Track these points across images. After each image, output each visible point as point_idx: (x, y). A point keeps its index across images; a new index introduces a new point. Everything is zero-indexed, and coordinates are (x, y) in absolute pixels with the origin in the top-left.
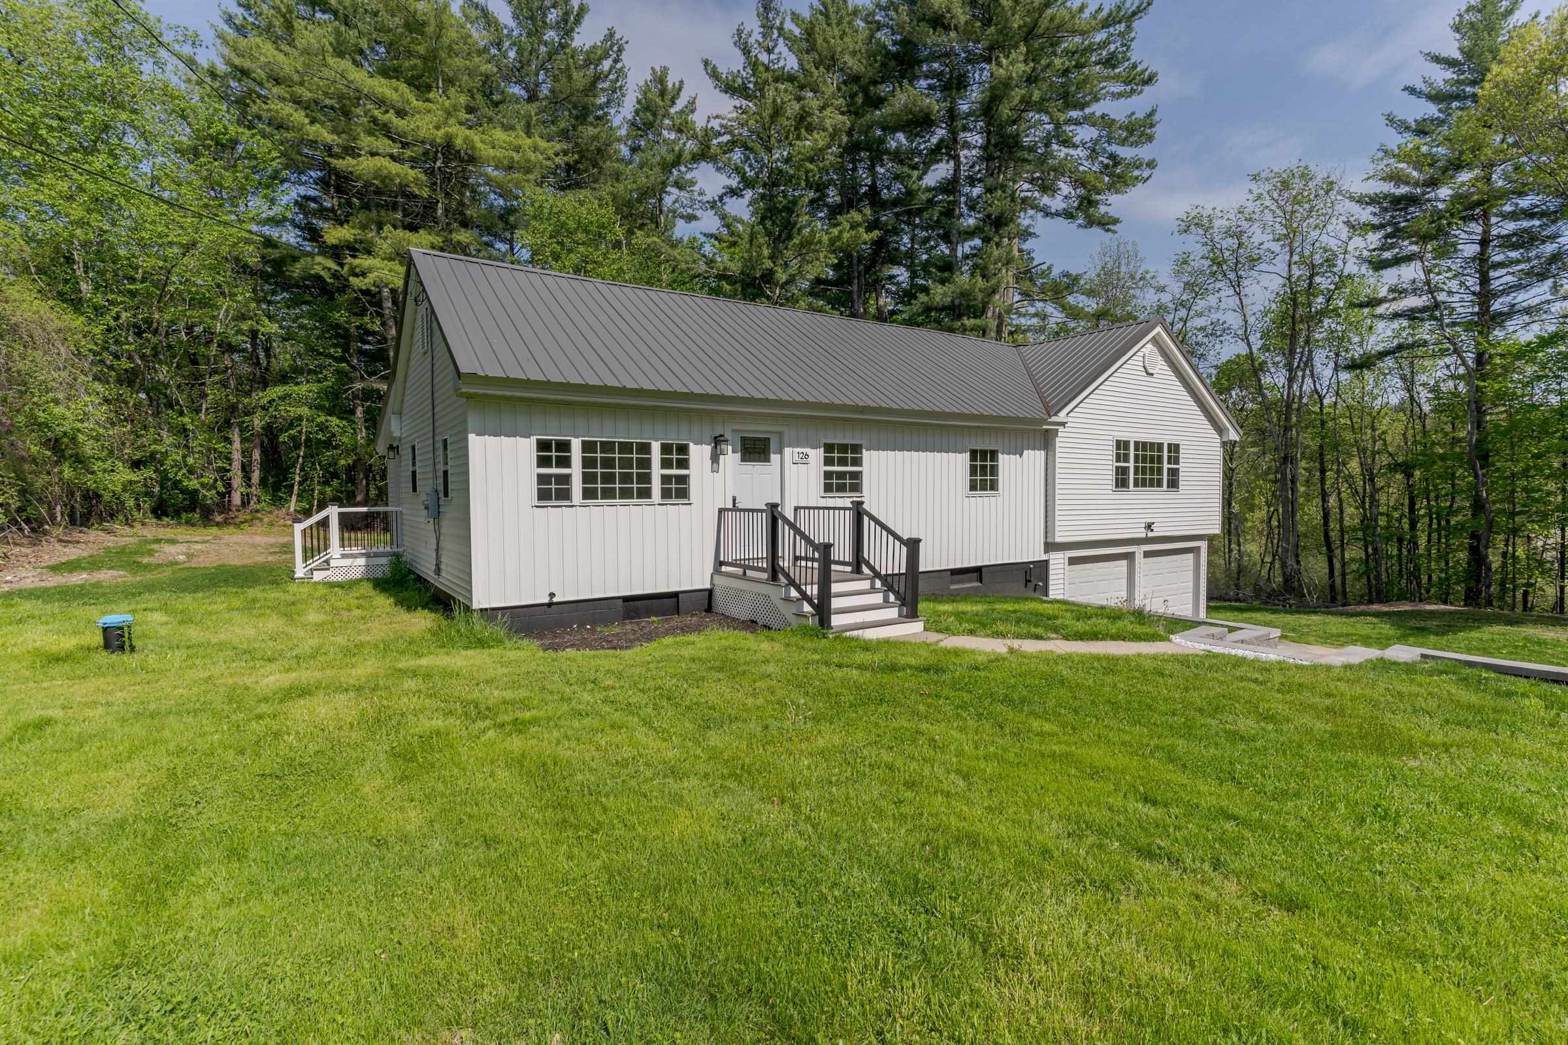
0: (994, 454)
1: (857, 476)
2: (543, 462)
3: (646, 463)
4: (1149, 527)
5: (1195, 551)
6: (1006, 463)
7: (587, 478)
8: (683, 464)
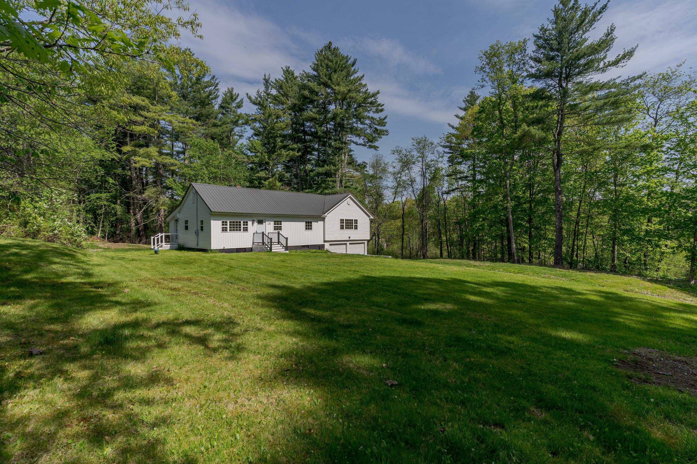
0: (311, 223)
1: (281, 227)
2: (223, 225)
3: (240, 225)
4: (349, 237)
5: (364, 243)
6: (314, 224)
7: (230, 227)
8: (247, 225)
